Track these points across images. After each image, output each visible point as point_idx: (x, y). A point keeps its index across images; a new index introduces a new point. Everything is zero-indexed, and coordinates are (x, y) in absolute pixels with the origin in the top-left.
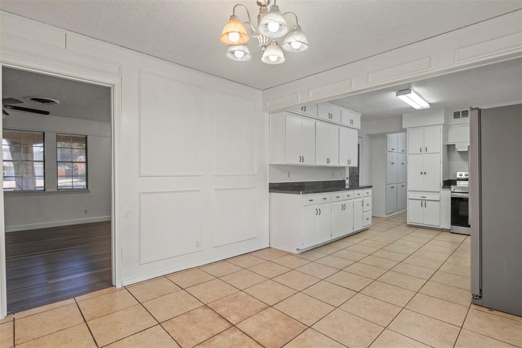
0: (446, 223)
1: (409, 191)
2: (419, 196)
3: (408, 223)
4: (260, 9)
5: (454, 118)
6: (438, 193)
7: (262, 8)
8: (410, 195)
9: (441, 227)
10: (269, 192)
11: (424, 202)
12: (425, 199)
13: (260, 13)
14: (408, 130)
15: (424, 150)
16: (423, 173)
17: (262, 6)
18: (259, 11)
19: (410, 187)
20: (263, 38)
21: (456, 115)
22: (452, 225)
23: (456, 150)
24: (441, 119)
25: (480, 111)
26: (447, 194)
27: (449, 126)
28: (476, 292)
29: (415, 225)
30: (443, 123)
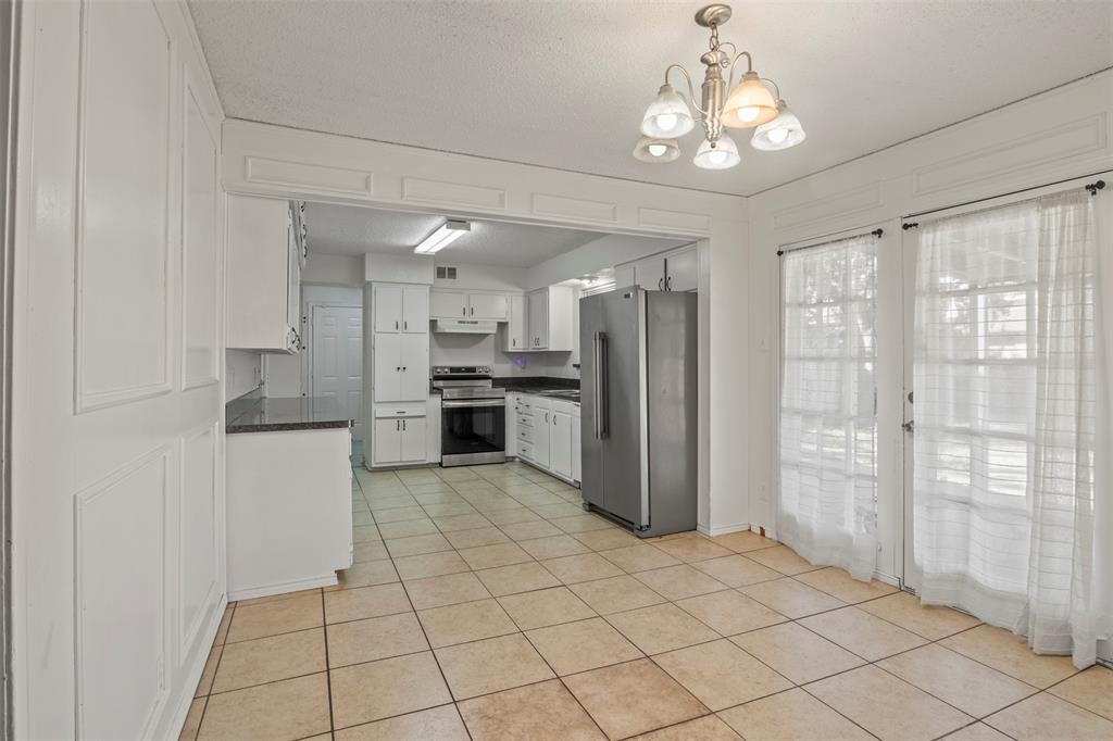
0: (433, 454)
1: (376, 403)
2: (392, 411)
3: (373, 466)
4: (707, 72)
5: (440, 277)
6: (423, 404)
7: (712, 69)
8: (378, 411)
10: (226, 433)
11: (401, 421)
12: (406, 415)
13: (707, 79)
14: (374, 285)
15: (402, 327)
16: (401, 368)
17: (710, 66)
18: (705, 75)
19: (378, 395)
20: (713, 125)
21: (441, 273)
22: (442, 454)
23: (439, 331)
24: (429, 276)
25: (646, 292)
26: (435, 403)
27: (432, 288)
28: (645, 522)
29: (384, 468)
30: (432, 283)
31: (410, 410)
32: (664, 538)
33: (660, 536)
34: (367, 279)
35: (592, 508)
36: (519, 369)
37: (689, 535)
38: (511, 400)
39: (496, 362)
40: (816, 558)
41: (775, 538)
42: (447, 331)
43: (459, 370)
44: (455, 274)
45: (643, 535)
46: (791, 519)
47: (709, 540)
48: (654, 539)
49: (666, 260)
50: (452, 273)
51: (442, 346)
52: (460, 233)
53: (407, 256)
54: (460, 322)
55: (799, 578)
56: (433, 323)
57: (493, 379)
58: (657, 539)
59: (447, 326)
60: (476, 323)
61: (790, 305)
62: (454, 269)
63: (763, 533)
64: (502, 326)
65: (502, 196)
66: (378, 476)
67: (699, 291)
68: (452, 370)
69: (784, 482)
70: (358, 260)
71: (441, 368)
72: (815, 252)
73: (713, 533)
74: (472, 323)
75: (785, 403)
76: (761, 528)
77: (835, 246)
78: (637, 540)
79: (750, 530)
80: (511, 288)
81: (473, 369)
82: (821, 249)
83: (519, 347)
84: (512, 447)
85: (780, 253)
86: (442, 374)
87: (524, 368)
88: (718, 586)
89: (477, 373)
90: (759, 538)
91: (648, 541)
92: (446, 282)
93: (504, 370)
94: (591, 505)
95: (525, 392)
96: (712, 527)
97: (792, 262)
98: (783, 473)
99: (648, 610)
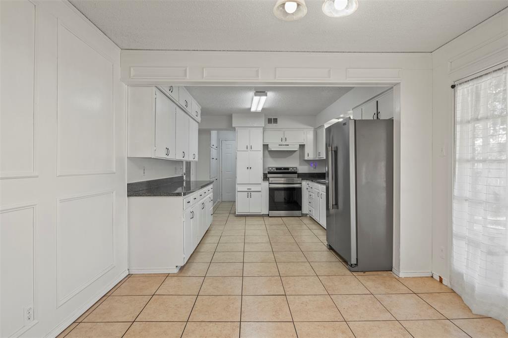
0: (265, 210)
1: (238, 184)
2: (245, 188)
3: (237, 214)
5: (269, 123)
6: (260, 185)
8: (239, 188)
9: (262, 214)
10: (128, 196)
11: (249, 193)
14: (236, 129)
15: (249, 148)
16: (249, 168)
19: (239, 180)
21: (270, 121)
22: (270, 210)
23: (269, 150)
24: (262, 122)
25: (355, 121)
26: (266, 185)
27: (264, 129)
28: (354, 261)
29: (242, 215)
30: (264, 126)
31: (253, 188)
32: (367, 273)
33: (364, 272)
34: (233, 126)
35: (331, 248)
36: (312, 169)
37: (385, 274)
38: (305, 184)
39: (300, 165)
40: (476, 310)
41: (449, 286)
42: (273, 149)
43: (280, 169)
44: (277, 121)
45: (352, 269)
46: (460, 275)
47: (398, 280)
48: (360, 273)
49: (377, 102)
50: (275, 121)
51: (272, 157)
52: (263, 98)
53: (247, 113)
54: (280, 145)
55: (457, 322)
56: (266, 146)
57: (298, 174)
58: (362, 273)
59: (272, 148)
60: (288, 145)
61: (461, 122)
62: (277, 119)
63: (441, 280)
64: (302, 147)
65: (257, 71)
66: (239, 218)
67: (394, 119)
68: (277, 169)
69: (455, 248)
70: (230, 117)
71: (271, 168)
72: (480, 81)
73: (402, 275)
74: (286, 145)
75: (456, 192)
76: (440, 277)
77: (495, 75)
78: (348, 272)
79: (432, 277)
80: (305, 127)
81: (288, 169)
82: (484, 79)
83: (311, 157)
84: (305, 209)
85: (453, 87)
86: (272, 171)
87: (315, 168)
88: (388, 316)
89: (290, 171)
90: (438, 285)
91: (354, 273)
92: (273, 125)
93: (304, 169)
94: (330, 246)
95: (312, 181)
96: (401, 271)
97: (461, 91)
98: (455, 241)
99: (327, 324)
